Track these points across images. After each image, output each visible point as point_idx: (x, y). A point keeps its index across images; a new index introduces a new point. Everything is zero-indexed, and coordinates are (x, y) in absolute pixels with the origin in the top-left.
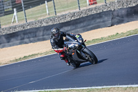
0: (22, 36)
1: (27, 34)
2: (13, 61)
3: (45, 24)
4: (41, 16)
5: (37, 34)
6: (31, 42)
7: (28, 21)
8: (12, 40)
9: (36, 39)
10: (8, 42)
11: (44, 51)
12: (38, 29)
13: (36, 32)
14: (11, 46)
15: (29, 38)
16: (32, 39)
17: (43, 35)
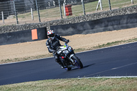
0: (106, 23)
1: (111, 21)
2: (97, 47)
3: (129, 13)
4: (125, 5)
5: (121, 22)
6: (115, 29)
7: (112, 9)
8: (96, 26)
9: (120, 26)
10: (92, 29)
11: (128, 38)
12: (121, 17)
13: (120, 20)
14: (94, 32)
15: (112, 25)
16: (115, 26)
17: (127, 23)
